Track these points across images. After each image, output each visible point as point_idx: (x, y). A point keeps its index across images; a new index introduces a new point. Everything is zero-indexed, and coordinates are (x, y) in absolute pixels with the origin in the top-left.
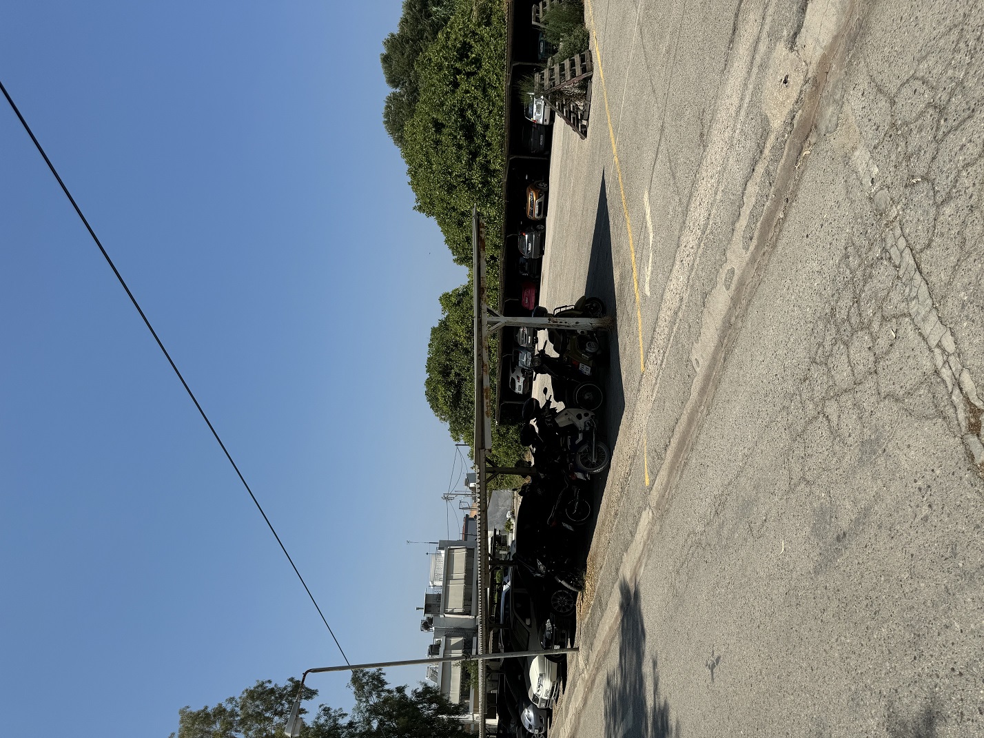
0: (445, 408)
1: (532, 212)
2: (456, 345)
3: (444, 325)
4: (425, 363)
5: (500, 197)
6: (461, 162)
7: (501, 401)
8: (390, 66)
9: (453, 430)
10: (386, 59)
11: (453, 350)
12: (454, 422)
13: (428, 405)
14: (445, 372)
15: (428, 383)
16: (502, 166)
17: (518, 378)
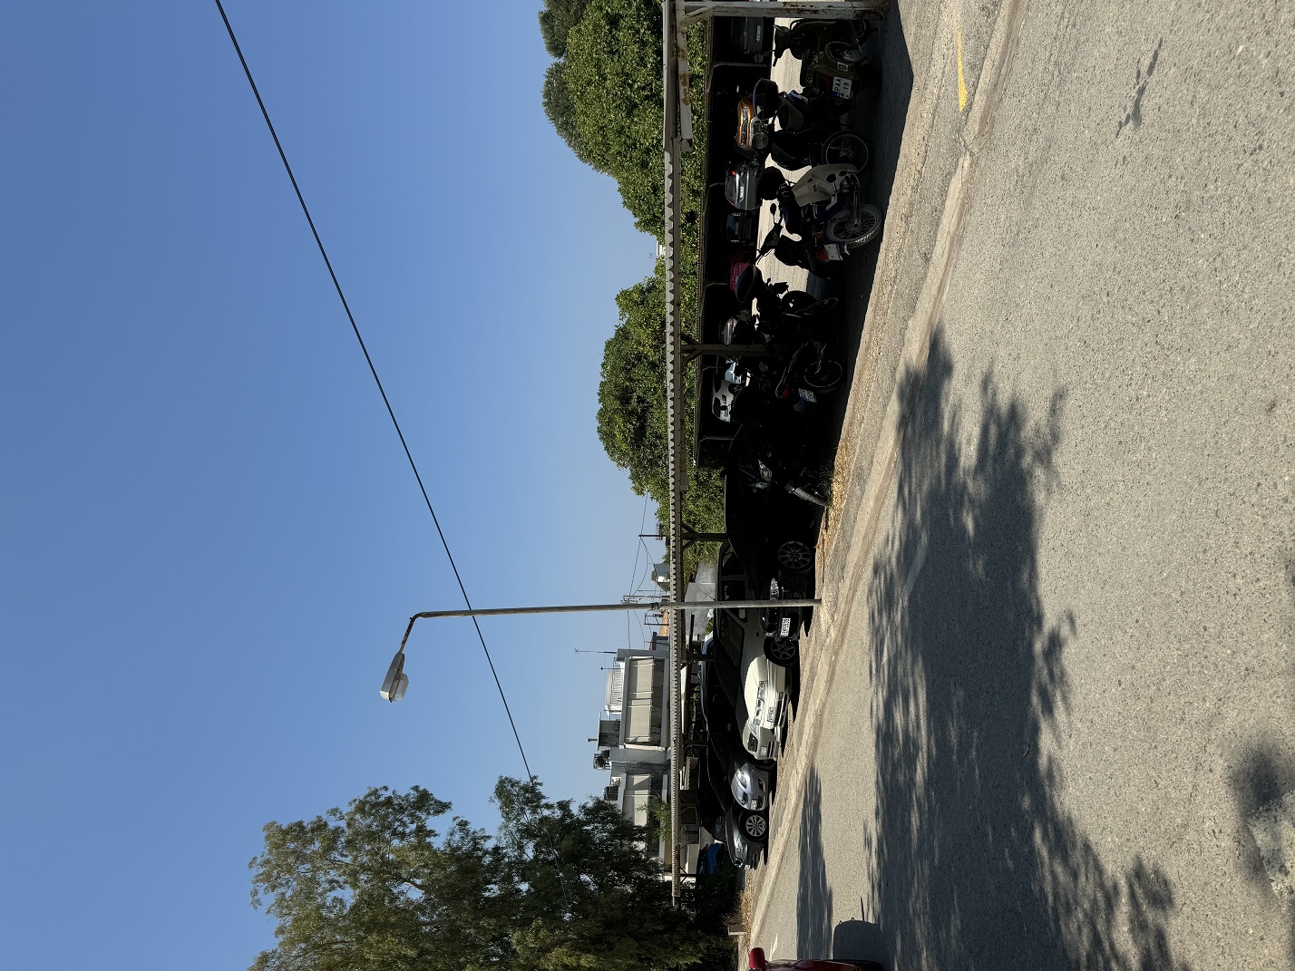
0: (624, 447)
1: (745, 138)
2: (639, 357)
3: (623, 334)
4: (597, 389)
5: (700, 117)
6: (645, 66)
7: (700, 436)
8: (552, 28)
9: (635, 477)
10: (546, 19)
11: (634, 366)
12: (636, 466)
13: (601, 445)
14: (624, 397)
15: (601, 414)
16: (703, 67)
17: (724, 398)
